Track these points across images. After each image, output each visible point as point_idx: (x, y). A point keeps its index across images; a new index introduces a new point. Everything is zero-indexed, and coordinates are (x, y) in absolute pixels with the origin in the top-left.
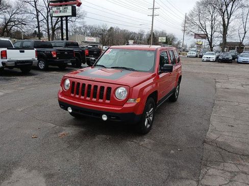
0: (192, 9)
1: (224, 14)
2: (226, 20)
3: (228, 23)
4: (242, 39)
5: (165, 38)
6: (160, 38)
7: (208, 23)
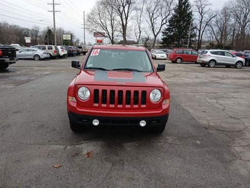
0: (93, 8)
1: (122, 14)
2: (124, 20)
3: (126, 23)
4: (138, 38)
5: (69, 36)
6: (64, 36)
7: (109, 23)
